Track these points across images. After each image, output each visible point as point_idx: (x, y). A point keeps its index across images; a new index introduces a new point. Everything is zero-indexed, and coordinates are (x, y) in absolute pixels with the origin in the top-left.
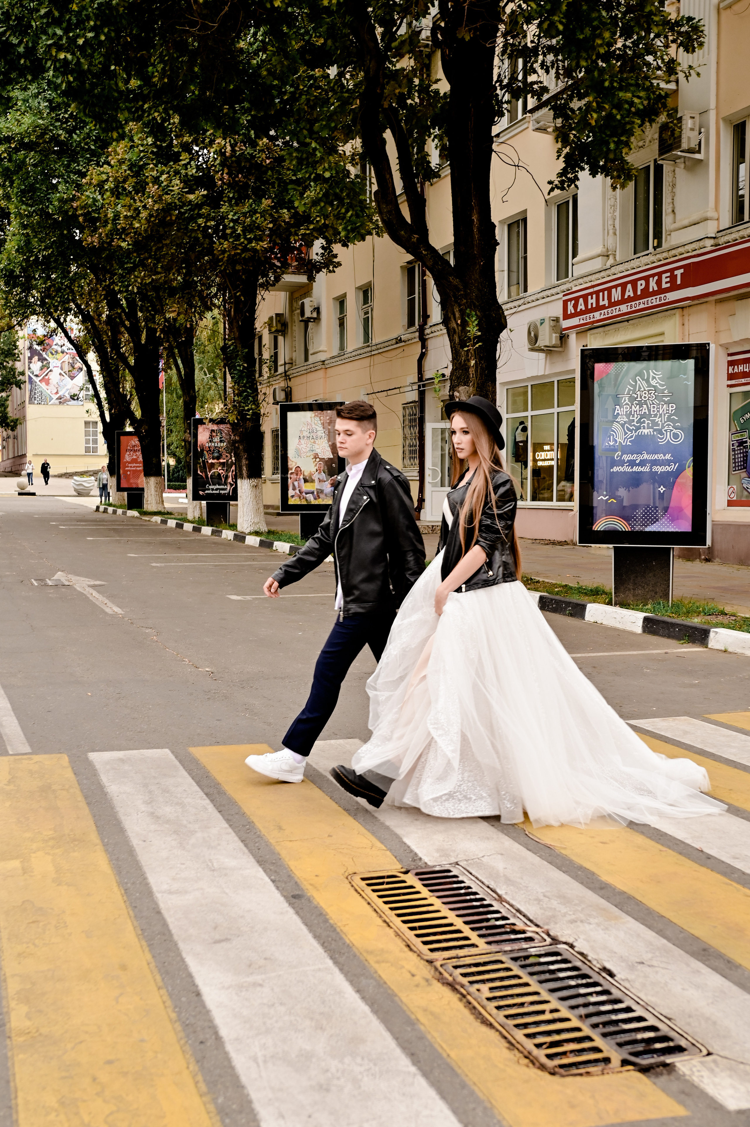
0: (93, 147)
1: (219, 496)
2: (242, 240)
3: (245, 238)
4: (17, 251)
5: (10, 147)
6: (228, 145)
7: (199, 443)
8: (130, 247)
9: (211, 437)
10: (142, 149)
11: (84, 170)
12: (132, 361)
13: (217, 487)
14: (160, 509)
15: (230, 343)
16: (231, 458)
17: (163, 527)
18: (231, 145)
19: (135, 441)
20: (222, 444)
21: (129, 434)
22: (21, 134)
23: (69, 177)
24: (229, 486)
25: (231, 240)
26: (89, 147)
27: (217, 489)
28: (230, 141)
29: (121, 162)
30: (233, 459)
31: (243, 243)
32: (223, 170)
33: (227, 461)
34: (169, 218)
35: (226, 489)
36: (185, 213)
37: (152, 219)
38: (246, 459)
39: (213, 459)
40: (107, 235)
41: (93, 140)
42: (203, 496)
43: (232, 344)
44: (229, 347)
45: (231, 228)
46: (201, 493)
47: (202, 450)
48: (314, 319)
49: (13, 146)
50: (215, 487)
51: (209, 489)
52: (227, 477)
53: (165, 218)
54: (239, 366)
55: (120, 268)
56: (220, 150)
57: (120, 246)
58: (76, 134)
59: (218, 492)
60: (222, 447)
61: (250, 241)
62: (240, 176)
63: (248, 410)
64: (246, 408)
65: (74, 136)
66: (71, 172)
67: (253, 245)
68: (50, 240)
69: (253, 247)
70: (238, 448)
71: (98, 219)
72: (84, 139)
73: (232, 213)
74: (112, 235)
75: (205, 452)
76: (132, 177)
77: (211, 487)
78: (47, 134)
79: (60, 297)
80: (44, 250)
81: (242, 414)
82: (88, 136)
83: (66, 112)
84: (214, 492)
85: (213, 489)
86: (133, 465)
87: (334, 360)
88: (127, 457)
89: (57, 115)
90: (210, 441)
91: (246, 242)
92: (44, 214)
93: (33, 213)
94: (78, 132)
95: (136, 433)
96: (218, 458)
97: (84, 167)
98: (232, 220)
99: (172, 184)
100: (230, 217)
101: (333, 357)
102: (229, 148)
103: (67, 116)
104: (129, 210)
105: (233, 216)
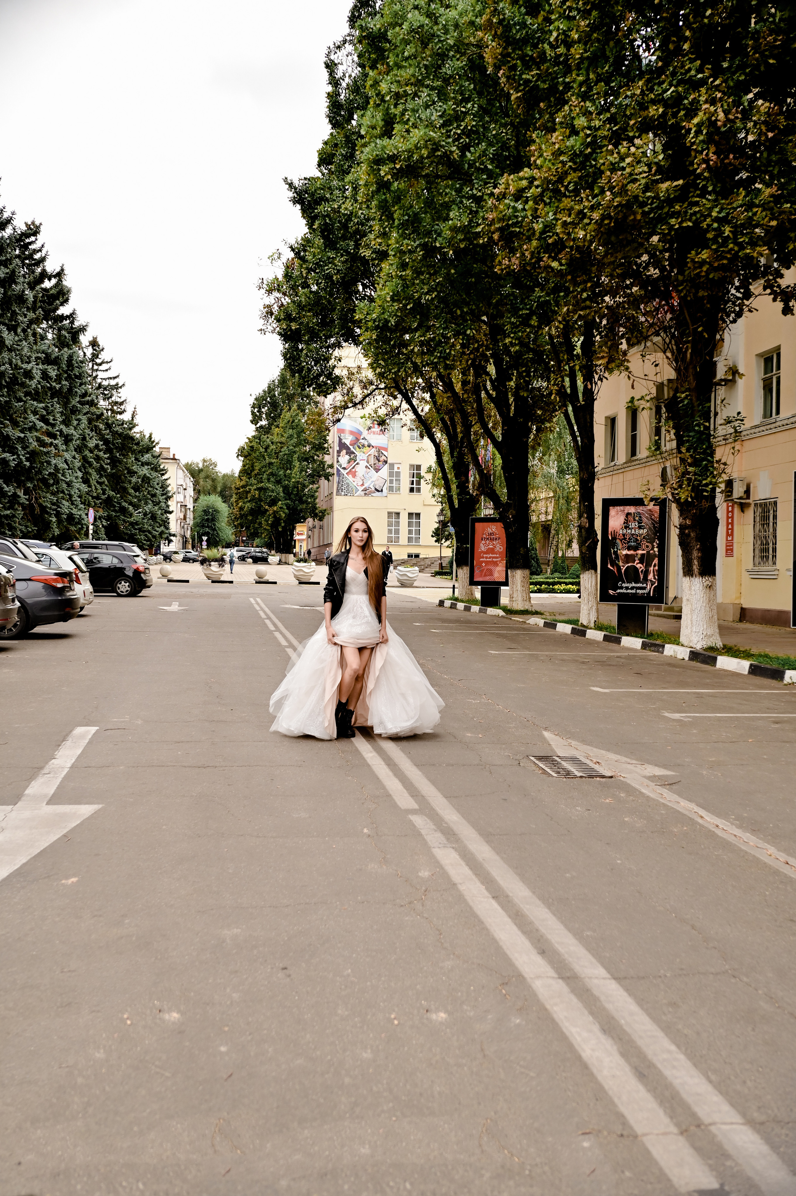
0: (490, 167)
1: (634, 597)
2: (731, 246)
3: (736, 243)
4: (393, 299)
5: (395, 168)
6: (720, 110)
7: (610, 530)
8: (563, 267)
9: (626, 522)
10: (588, 132)
11: (479, 194)
12: (498, 434)
13: (634, 585)
14: (527, 607)
15: (683, 396)
16: (653, 549)
17: (550, 631)
18: (724, 111)
19: (496, 529)
20: (641, 531)
21: (487, 520)
22: (409, 151)
23: (461, 202)
24: (649, 584)
25: (714, 247)
26: (486, 167)
27: (632, 588)
28: (722, 106)
29: (559, 153)
30: (656, 549)
31: (732, 249)
32: (708, 148)
33: (648, 552)
34: (632, 217)
35: (644, 588)
36: (649, 213)
37: (606, 222)
38: (698, 550)
39: (629, 548)
40: (532, 253)
41: (490, 159)
42: (613, 596)
43: (686, 397)
44: (682, 401)
45: (714, 230)
46: (611, 592)
47: (614, 538)
48: (730, 381)
49: (398, 166)
50: (630, 585)
51: (622, 588)
52: (646, 573)
53: (625, 217)
54: (698, 425)
55: (512, 316)
56: (709, 119)
57: (550, 267)
58: (470, 152)
59: (634, 591)
60: (640, 535)
61: (742, 247)
62: (731, 156)
63: (707, 485)
64: (704, 482)
65: (468, 154)
66: (463, 197)
67: (748, 251)
68: (434, 281)
69: (747, 255)
70: (689, 535)
71: (517, 235)
72: (479, 157)
73: (717, 210)
74: (539, 253)
75: (618, 541)
76: (575, 170)
77: (624, 585)
78: (439, 150)
79: (441, 352)
80: (427, 293)
81: (697, 490)
82: (484, 153)
83: (458, 127)
84: (629, 591)
85: (627, 587)
86: (488, 556)
87: (757, 430)
88: (482, 546)
89: (447, 131)
90: (626, 527)
91: (736, 248)
92: (430, 250)
93: (416, 247)
94: (472, 149)
95: (501, 519)
96: (636, 549)
97: (480, 191)
98: (717, 220)
99: (636, 171)
100: (714, 214)
101: (756, 427)
102: (721, 116)
103: (459, 132)
104: (570, 216)
105: (719, 212)
